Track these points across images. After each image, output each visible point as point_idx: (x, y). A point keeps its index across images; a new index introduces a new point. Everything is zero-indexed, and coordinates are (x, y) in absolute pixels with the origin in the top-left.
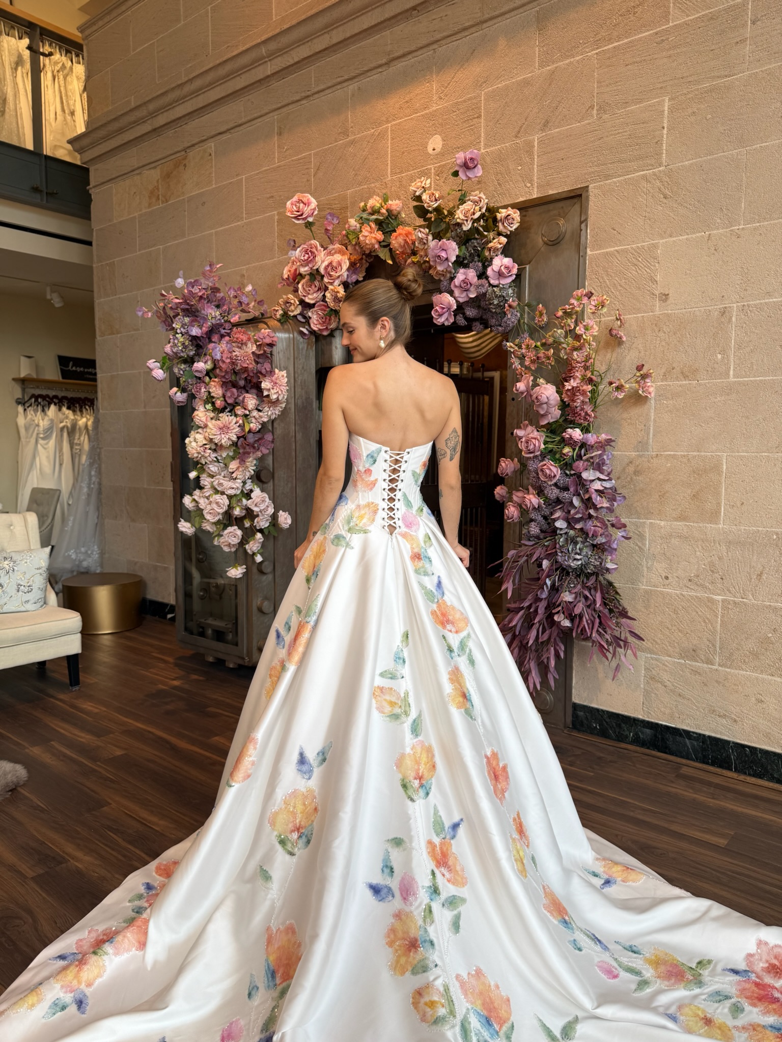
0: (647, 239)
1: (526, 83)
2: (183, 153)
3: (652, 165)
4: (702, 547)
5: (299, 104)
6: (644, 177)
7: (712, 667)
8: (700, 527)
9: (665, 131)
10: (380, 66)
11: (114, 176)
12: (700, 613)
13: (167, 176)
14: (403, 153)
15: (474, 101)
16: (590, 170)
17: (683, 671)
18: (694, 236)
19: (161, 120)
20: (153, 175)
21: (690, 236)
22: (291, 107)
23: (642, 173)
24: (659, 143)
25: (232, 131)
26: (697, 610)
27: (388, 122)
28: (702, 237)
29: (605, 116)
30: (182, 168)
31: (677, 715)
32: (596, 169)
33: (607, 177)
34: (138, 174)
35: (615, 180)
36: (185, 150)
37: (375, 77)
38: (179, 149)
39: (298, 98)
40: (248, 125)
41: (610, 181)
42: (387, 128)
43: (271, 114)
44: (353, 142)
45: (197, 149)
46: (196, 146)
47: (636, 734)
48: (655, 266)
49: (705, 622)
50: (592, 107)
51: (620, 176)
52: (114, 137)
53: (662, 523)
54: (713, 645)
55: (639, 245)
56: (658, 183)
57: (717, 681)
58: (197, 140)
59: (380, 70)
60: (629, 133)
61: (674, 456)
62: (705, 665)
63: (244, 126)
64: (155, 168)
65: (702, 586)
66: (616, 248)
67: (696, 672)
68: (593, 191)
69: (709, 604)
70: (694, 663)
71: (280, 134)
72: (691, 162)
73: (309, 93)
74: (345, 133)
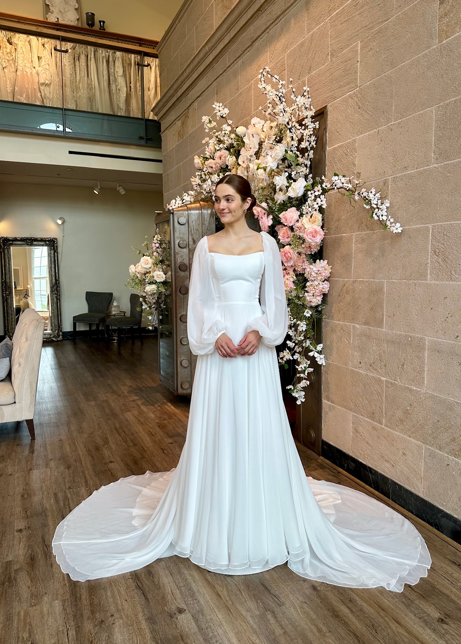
0: (352, 137)
1: (302, 45)
2: (187, 110)
3: (353, 87)
4: (376, 343)
5: (222, 75)
6: (350, 96)
7: (382, 426)
8: (374, 330)
9: (359, 64)
10: (249, 47)
11: (167, 127)
12: (375, 388)
13: (183, 124)
14: (258, 97)
15: (283, 60)
16: (328, 95)
17: (368, 427)
18: (371, 132)
19: (179, 93)
20: (179, 123)
21: (370, 132)
22: (220, 77)
23: (349, 93)
24: (356, 72)
25: (202, 95)
26: (374, 386)
27: (252, 79)
28: (375, 132)
29: (334, 59)
30: (187, 118)
31: (367, 456)
32: (330, 94)
33: (335, 98)
34: (175, 124)
35: (338, 99)
36: (188, 108)
37: (248, 55)
38: (186, 108)
39: (222, 72)
40: (207, 90)
41: (336, 101)
42: (252, 83)
43: (214, 83)
44: (241, 94)
45: (192, 107)
46: (191, 105)
47: (348, 465)
48: (354, 154)
49: (378, 395)
50: (328, 54)
51: (340, 97)
52: (166, 105)
53: (358, 326)
54: (382, 411)
55: (348, 141)
56: (356, 99)
57: (384, 436)
58: (191, 102)
59: (249, 49)
60: (343, 68)
61: (362, 281)
62: (378, 424)
63: (206, 91)
64: (179, 120)
65: (376, 370)
66: (339, 145)
67: (374, 428)
68: (329, 109)
69: (379, 383)
70: (374, 422)
71: (217, 94)
72: (370, 82)
73: (225, 68)
74: (238, 89)
